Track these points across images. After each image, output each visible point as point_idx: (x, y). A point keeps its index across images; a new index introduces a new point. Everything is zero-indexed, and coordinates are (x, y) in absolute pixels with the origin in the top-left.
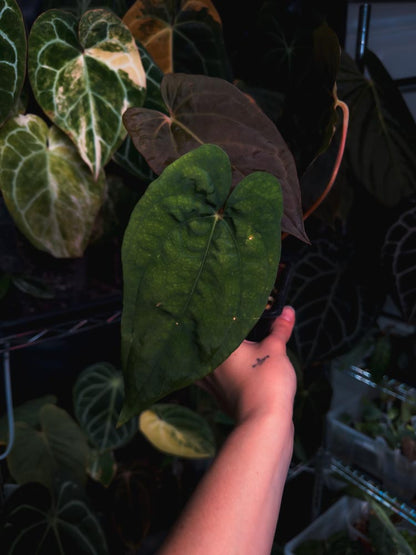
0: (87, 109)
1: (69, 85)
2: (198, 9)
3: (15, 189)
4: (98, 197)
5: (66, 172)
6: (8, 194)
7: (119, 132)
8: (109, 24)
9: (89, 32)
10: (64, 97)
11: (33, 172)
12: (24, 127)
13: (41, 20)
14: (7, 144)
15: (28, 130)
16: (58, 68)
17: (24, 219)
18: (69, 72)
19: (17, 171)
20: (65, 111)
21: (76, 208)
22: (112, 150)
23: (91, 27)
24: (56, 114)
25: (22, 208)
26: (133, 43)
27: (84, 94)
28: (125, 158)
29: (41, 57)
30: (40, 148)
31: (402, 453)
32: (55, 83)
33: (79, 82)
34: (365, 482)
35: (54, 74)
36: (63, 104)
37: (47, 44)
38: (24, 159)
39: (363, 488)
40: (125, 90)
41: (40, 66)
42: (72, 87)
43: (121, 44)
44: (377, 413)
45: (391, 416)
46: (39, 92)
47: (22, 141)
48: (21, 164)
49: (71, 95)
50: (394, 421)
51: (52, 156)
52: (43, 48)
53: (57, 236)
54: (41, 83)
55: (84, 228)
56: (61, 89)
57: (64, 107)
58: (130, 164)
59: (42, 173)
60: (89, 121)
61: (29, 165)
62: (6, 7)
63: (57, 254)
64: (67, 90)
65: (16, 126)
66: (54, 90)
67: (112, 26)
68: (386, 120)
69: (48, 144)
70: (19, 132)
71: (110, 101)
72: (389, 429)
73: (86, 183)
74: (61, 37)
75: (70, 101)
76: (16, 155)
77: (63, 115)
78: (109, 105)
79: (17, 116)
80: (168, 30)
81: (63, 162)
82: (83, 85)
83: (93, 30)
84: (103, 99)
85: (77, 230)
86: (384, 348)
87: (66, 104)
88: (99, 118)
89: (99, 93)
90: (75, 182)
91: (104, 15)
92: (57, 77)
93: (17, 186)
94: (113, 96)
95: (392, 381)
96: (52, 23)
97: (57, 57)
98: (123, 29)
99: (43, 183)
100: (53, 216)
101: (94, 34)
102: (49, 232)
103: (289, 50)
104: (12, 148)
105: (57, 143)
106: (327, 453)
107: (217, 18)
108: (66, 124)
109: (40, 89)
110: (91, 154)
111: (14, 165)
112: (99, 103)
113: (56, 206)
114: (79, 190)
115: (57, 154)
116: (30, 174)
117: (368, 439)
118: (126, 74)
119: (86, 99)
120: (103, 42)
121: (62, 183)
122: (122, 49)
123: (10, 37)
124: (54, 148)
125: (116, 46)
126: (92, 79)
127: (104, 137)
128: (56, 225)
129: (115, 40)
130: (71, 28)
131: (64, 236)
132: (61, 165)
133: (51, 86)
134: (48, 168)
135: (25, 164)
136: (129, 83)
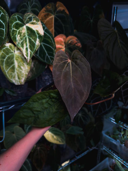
0: (26, 41)
1: (21, 34)
2: (62, 10)
3: (4, 65)
4: (29, 67)
5: (20, 60)
6: (2, 66)
7: (35, 48)
8: (33, 17)
9: (27, 19)
10: (20, 38)
11: (10, 60)
12: (7, 47)
13: (13, 16)
14: (2, 52)
15: (9, 48)
16: (18, 29)
17: (7, 73)
18: (21, 31)
19: (5, 60)
20: (20, 42)
21: (23, 70)
22: (33, 53)
23: (27, 18)
24: (17, 43)
25: (6, 70)
26: (40, 22)
27: (25, 37)
28: (38, 55)
29: (13, 26)
30: (12, 53)
31: (125, 145)
32: (17, 34)
33: (24, 34)
34: (113, 154)
35: (17, 31)
36: (19, 40)
37: (15, 22)
38: (7, 56)
39: (113, 155)
40: (37, 36)
41: (13, 29)
42: (22, 35)
43: (36, 22)
44: (118, 132)
45: (122, 133)
46: (12, 36)
47: (7, 51)
48: (6, 58)
49: (22, 37)
50: (123, 135)
51: (16, 55)
52: (14, 24)
53: (17, 78)
54: (13, 34)
55: (25, 76)
56: (19, 35)
57: (20, 41)
58: (39, 57)
59: (13, 60)
60: (27, 45)
61: (9, 58)
62: (2, 13)
63: (16, 84)
64: (20, 36)
65: (5, 46)
66: (17, 36)
67: (34, 17)
68: (121, 43)
69: (14, 51)
70: (6, 48)
71: (33, 39)
72: (121, 137)
73: (26, 63)
74: (19, 21)
75: (21, 39)
76: (5, 55)
77: (19, 43)
78: (33, 40)
79: (6, 44)
80: (53, 16)
81: (19, 57)
82: (25, 34)
83: (28, 19)
84: (31, 38)
85: (23, 77)
86: (119, 112)
87: (20, 40)
88: (29, 44)
89: (30, 37)
90: (22, 62)
91: (31, 15)
92: (18, 32)
93: (5, 64)
94: (34, 37)
95: (122, 123)
96: (16, 17)
97: (18, 26)
98: (37, 18)
99: (13, 63)
100: (16, 73)
101: (29, 20)
102: (14, 77)
103: (92, 21)
104: (4, 53)
105: (18, 51)
106: (102, 144)
107: (67, 12)
108: (20, 46)
109: (13, 35)
110: (27, 55)
111: (4, 58)
112: (30, 40)
113: (17, 69)
114: (24, 65)
115: (18, 54)
116: (9, 61)
117: (114, 140)
118: (38, 31)
119: (26, 38)
120: (31, 22)
121: (19, 63)
122: (37, 24)
123: (3, 22)
124: (17, 53)
125: (35, 23)
126: (28, 32)
127: (31, 50)
128: (17, 75)
129: (35, 21)
130: (22, 18)
131: (19, 78)
132: (18, 57)
133: (16, 35)
134: (15, 59)
135: (7, 58)
136: (38, 34)
